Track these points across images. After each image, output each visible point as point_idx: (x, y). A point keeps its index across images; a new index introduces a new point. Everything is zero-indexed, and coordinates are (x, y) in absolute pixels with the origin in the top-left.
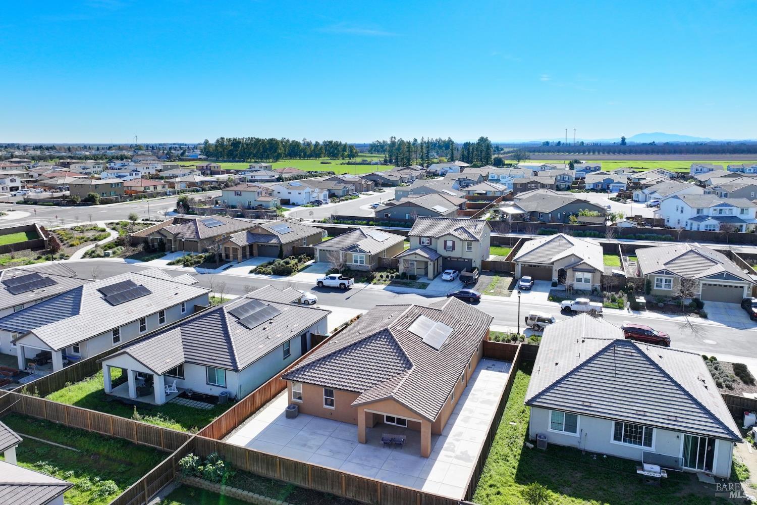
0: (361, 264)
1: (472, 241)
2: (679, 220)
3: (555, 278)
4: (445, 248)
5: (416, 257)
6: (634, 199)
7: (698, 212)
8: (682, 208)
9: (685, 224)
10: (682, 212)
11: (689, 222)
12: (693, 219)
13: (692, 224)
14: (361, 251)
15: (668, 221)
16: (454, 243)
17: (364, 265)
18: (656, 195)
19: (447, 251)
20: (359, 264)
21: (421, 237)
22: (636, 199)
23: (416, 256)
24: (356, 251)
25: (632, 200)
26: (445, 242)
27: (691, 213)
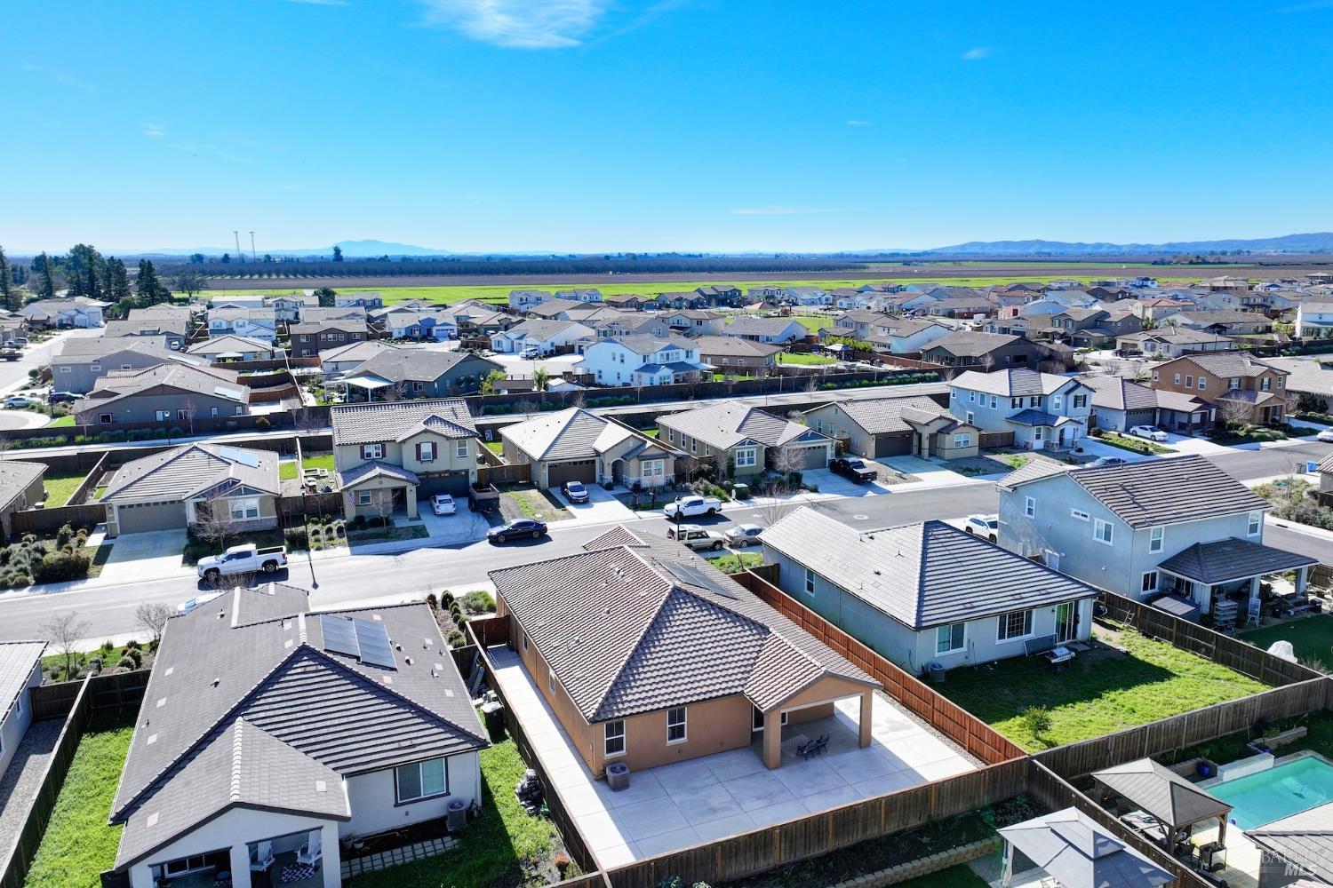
0: (250, 519)
1: (465, 438)
2: (619, 374)
3: (609, 477)
4: (418, 457)
5: (381, 483)
6: (493, 348)
7: (644, 361)
8: (622, 356)
9: (629, 378)
10: (622, 361)
11: (636, 374)
12: (642, 370)
13: (640, 377)
14: (249, 491)
15: (600, 377)
16: (434, 446)
17: (259, 517)
18: (530, 340)
19: (422, 462)
20: (245, 518)
21: (362, 445)
22: (498, 349)
23: (383, 479)
24: (239, 492)
25: (491, 351)
26: (418, 447)
27: (634, 361)
